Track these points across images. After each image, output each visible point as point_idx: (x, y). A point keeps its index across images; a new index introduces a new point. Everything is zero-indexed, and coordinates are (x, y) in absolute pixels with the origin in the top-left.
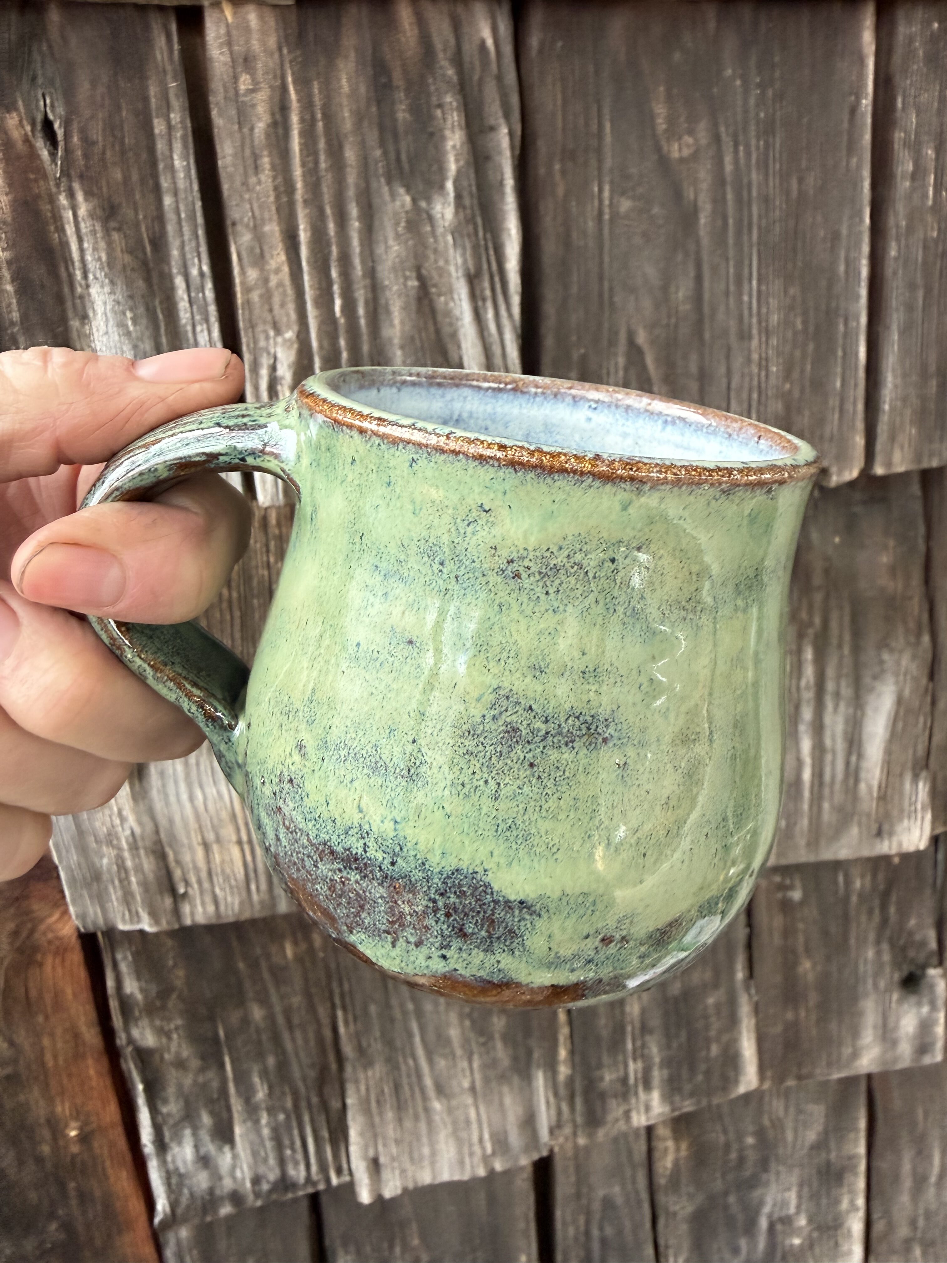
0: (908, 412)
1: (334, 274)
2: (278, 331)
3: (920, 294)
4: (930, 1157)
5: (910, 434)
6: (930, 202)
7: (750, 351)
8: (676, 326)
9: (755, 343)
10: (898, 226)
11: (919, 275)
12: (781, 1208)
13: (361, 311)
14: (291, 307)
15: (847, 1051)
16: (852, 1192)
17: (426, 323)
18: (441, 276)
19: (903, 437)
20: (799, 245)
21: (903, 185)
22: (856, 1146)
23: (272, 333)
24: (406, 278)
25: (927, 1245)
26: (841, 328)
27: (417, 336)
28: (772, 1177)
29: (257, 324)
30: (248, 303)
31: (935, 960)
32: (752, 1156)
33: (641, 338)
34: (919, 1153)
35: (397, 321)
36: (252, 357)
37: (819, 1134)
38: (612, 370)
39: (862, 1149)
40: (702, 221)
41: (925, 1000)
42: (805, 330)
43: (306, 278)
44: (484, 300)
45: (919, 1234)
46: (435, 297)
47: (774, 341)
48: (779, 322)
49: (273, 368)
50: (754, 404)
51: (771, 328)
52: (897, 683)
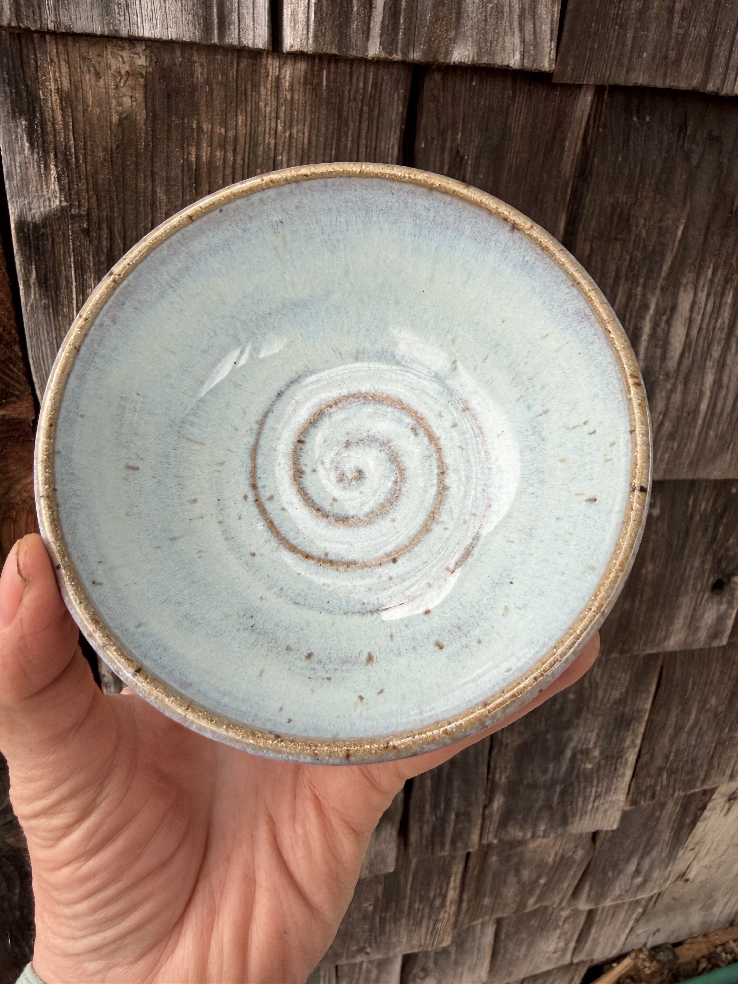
12: (583, 744)
15: (661, 634)
16: (635, 735)
22: (644, 703)
25: (672, 772)
28: (582, 722)
32: (570, 706)
34: (683, 710)
37: (621, 694)
39: (648, 706)
41: (725, 600)
45: (668, 765)
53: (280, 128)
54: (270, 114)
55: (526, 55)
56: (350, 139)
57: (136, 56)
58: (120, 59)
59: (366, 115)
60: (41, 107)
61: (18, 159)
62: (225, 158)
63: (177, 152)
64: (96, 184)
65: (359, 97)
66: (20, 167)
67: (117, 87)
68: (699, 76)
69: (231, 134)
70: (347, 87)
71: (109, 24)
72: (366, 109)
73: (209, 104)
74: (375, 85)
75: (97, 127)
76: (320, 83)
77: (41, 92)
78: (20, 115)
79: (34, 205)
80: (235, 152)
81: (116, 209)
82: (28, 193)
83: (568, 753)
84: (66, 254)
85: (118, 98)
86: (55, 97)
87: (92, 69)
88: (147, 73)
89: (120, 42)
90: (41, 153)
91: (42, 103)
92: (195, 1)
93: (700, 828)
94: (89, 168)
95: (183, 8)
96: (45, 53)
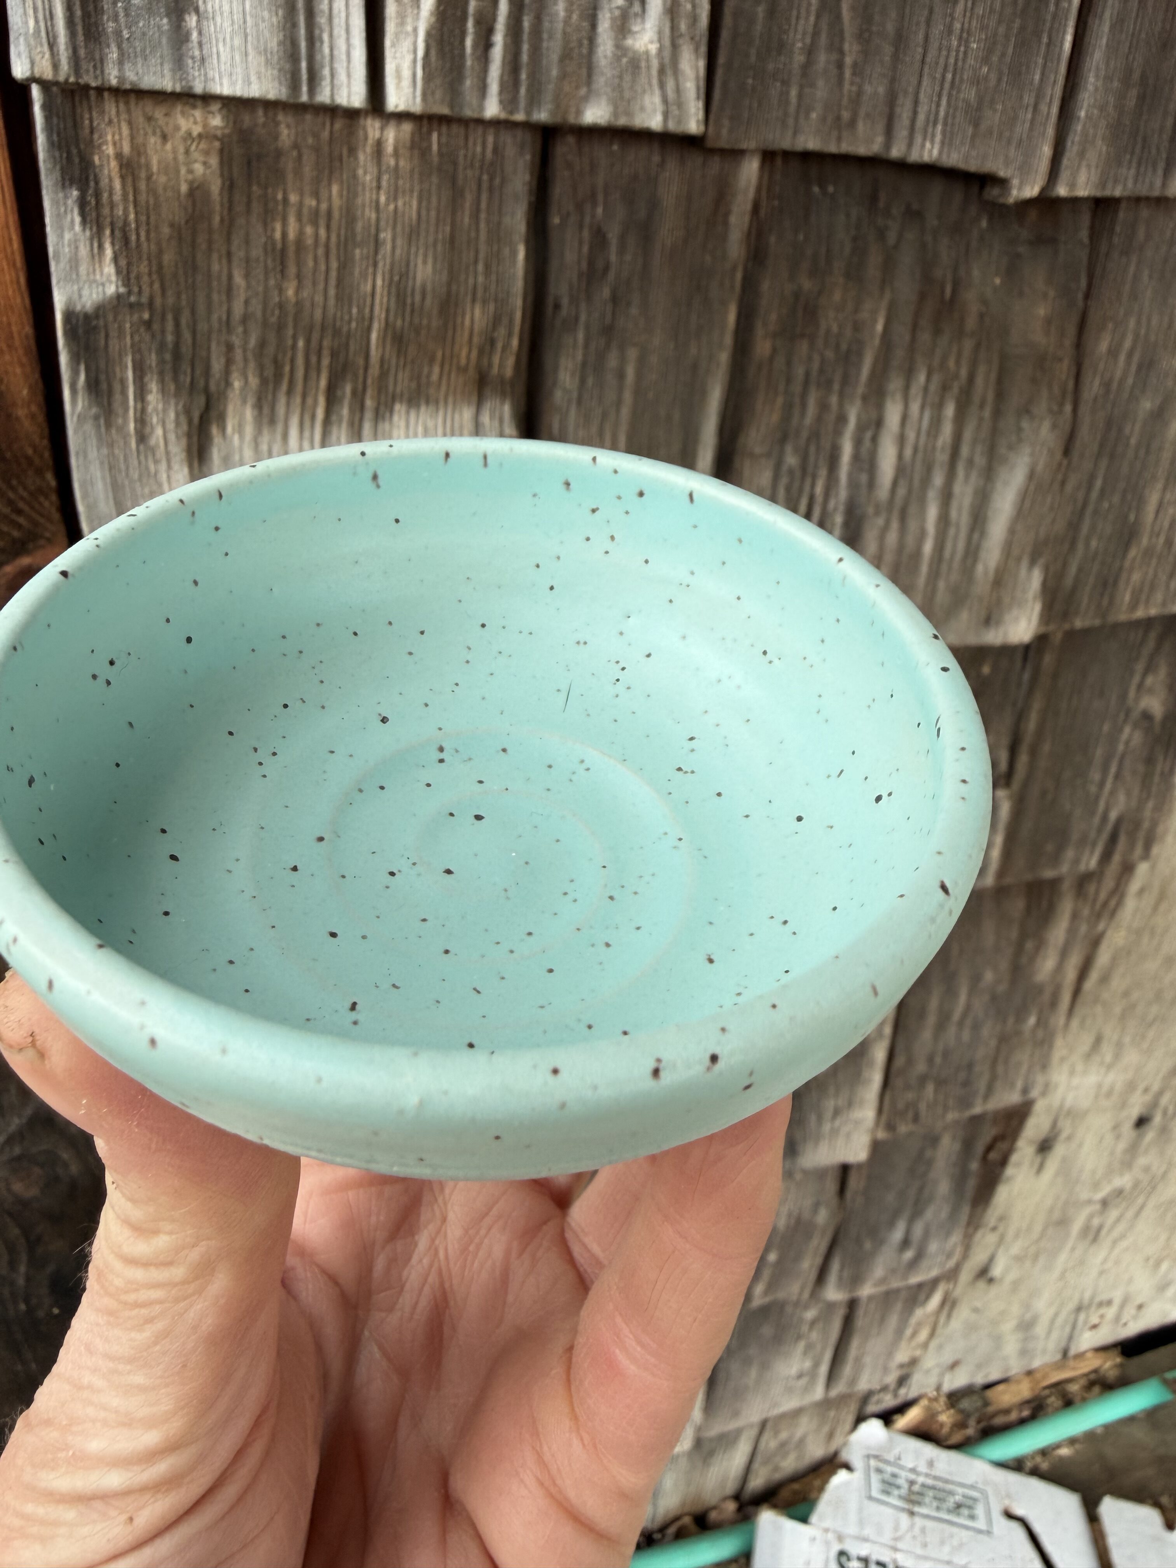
0: (1103, 123)
4: (957, 995)
5: (1100, 152)
7: (953, 18)
19: (1092, 156)
25: (941, 1083)
34: (949, 989)
38: (803, 13)
45: (934, 1071)
47: (980, 10)
50: (947, 85)
52: (1032, 455)
53: (383, 199)
54: (371, 181)
55: (670, 115)
56: (467, 213)
57: (211, 115)
58: (191, 120)
59: (485, 185)
60: (96, 176)
61: (67, 236)
62: (317, 236)
63: (260, 228)
64: (160, 267)
65: (477, 165)
66: (69, 245)
67: (187, 152)
68: (880, 140)
69: (324, 206)
70: (462, 152)
71: (181, 80)
72: (485, 177)
73: (298, 172)
74: (495, 150)
75: (162, 199)
76: (429, 147)
77: (96, 158)
78: (71, 185)
79: (86, 292)
80: (328, 228)
81: (184, 297)
82: (78, 275)
84: (122, 353)
85: (188, 164)
86: (114, 164)
87: (158, 130)
88: (224, 136)
89: (191, 100)
90: (95, 229)
91: (97, 170)
92: (281, 54)
93: (1003, 1194)
94: (153, 247)
95: (267, 61)
96: (102, 112)
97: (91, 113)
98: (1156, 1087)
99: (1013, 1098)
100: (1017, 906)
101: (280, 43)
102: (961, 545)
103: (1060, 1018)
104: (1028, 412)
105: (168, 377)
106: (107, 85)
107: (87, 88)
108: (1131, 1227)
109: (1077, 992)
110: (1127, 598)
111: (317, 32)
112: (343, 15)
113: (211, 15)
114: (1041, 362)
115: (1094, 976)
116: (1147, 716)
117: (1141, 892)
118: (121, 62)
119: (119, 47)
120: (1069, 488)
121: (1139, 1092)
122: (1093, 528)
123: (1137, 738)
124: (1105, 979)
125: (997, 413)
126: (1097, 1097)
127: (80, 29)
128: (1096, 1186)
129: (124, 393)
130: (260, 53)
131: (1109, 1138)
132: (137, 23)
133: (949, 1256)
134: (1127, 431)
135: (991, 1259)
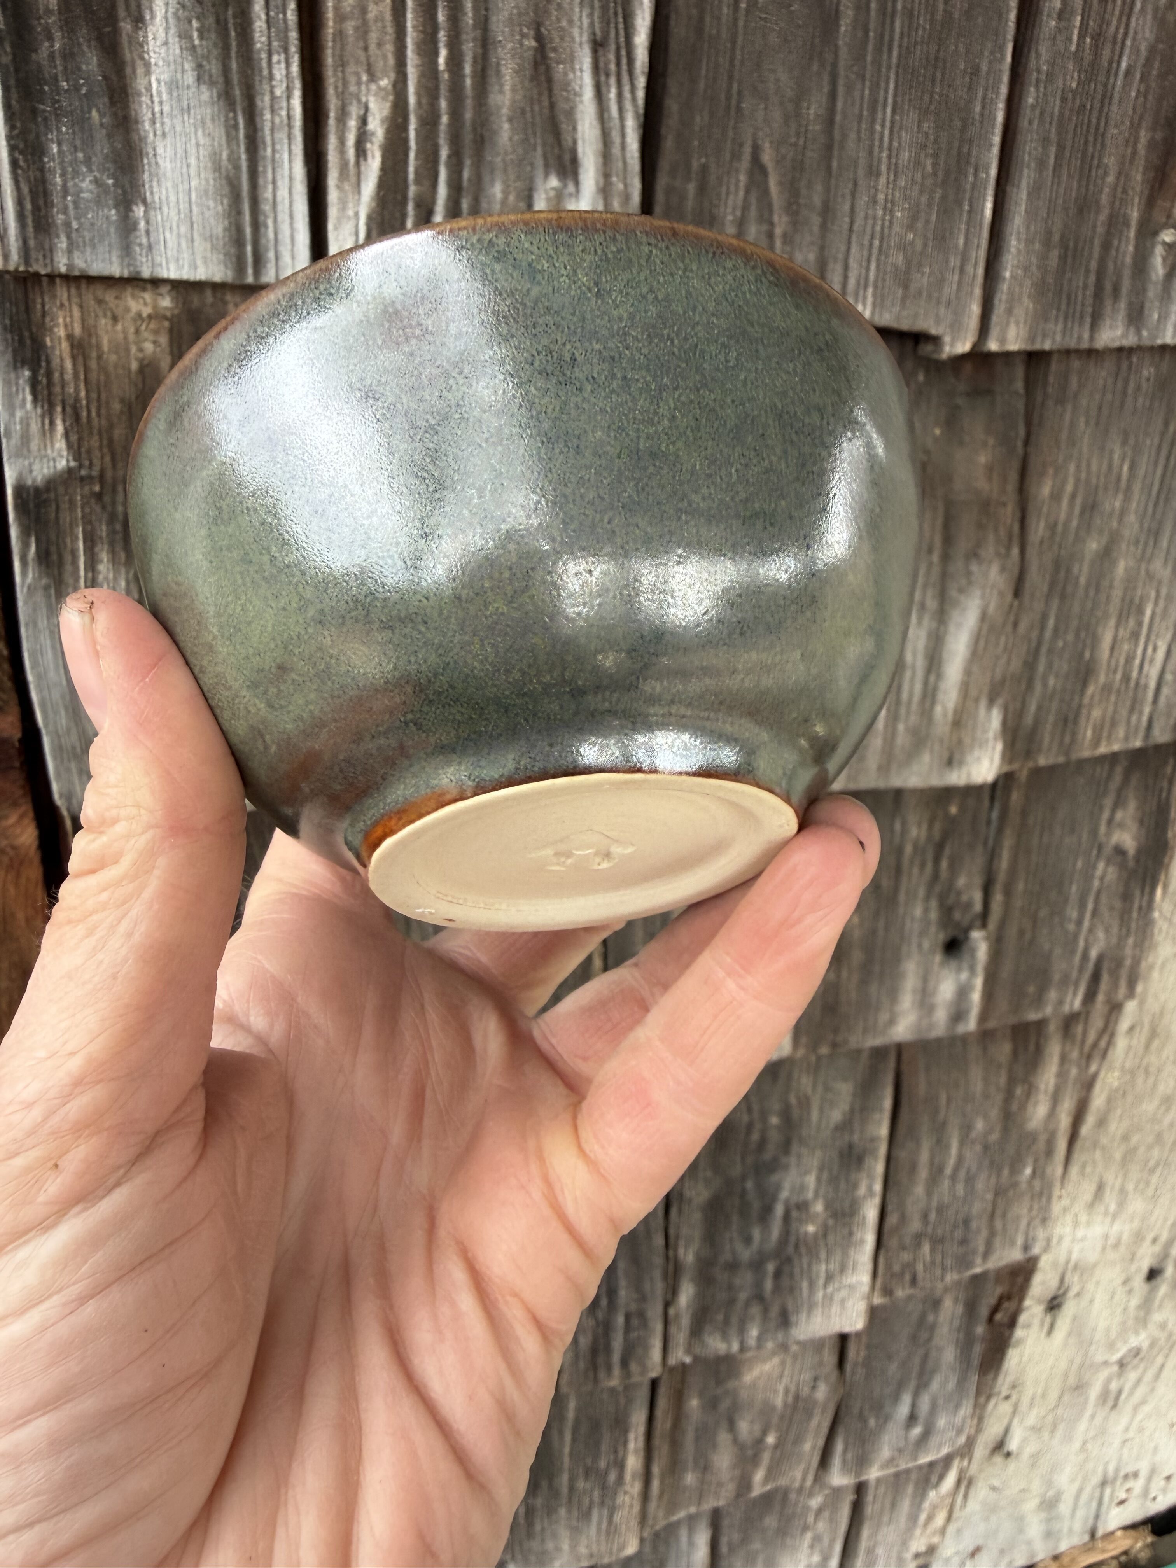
0: (1028, 282)
1: (441, 17)
2: (373, 78)
3: (1053, 150)
4: (948, 1147)
5: (1027, 309)
6: (1073, 48)
7: (877, 190)
8: (804, 148)
9: (883, 180)
10: (1039, 71)
11: (1053, 130)
12: (799, 1193)
13: (468, 69)
14: (389, 48)
15: (884, 1017)
16: (871, 1177)
17: (540, 94)
18: (562, 39)
19: (1019, 312)
20: (939, 75)
21: (1049, 24)
22: (879, 1127)
23: (365, 78)
24: (523, 36)
25: (937, 1242)
26: (971, 178)
27: (528, 109)
28: (793, 1160)
29: (348, 63)
30: (340, 34)
31: (978, 923)
32: (774, 1137)
33: (767, 157)
34: (939, 1141)
35: (507, 88)
36: (340, 103)
37: (844, 1114)
38: (732, 188)
39: (884, 1131)
40: (843, 29)
41: (965, 965)
42: (935, 174)
43: (409, 16)
44: (608, 75)
45: (930, 1229)
46: (554, 65)
47: (902, 183)
48: (909, 160)
49: (364, 121)
50: (875, 251)
51: (901, 166)
52: (983, 597)
57: (161, 297)
58: (141, 301)
60: (47, 357)
61: (19, 414)
64: (111, 441)
66: (21, 422)
67: (137, 332)
71: (129, 265)
75: (112, 376)
77: (48, 340)
78: (23, 365)
79: (36, 467)
82: (29, 451)
83: (779, 1210)
84: (73, 525)
85: (138, 343)
86: (65, 345)
87: (109, 313)
88: (173, 315)
89: (141, 284)
90: (46, 407)
91: (49, 351)
92: (227, 239)
93: (1013, 1359)
94: (104, 422)
95: (213, 248)
96: (54, 297)
97: (43, 299)
98: (1164, 1236)
99: (1015, 1255)
100: (1004, 1050)
101: (225, 230)
102: (918, 687)
103: (1057, 1168)
104: (976, 555)
105: (119, 548)
106: (56, 273)
107: (37, 276)
108: (1153, 1390)
109: (1073, 1136)
110: (1089, 733)
111: (262, 218)
112: (287, 202)
113: (158, 206)
114: (986, 506)
115: (1090, 1120)
116: (1120, 851)
117: (1131, 1029)
118: (70, 251)
119: (69, 237)
120: (1023, 627)
121: (1147, 1242)
122: (1050, 666)
123: (1112, 874)
124: (1102, 1123)
125: (946, 558)
126: (1104, 1249)
127: (30, 221)
128: (1111, 1346)
129: (75, 562)
130: (205, 240)
131: (1121, 1292)
132: (87, 213)
133: (960, 1431)
134: (1076, 570)
135: (1007, 1431)
